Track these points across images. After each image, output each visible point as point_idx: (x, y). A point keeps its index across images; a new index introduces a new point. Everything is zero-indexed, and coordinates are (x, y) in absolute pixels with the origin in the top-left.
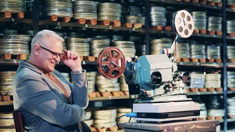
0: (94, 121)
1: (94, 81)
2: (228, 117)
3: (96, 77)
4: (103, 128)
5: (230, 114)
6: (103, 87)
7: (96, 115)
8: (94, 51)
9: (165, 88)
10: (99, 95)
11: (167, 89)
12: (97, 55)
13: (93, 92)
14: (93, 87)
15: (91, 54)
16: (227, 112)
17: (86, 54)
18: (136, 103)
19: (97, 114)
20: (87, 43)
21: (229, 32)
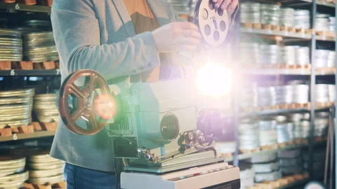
0: (30, 174)
1: (31, 105)
2: (240, 152)
3: (34, 97)
4: (47, 184)
5: (242, 148)
6: (46, 114)
7: (34, 163)
8: (31, 52)
9: (180, 142)
10: (39, 127)
11: (184, 143)
12: (36, 60)
13: (29, 124)
14: (30, 115)
15: (26, 58)
16: (238, 145)
17: (17, 58)
18: (127, 171)
19: (37, 161)
20: (18, 38)
21: (243, 21)
